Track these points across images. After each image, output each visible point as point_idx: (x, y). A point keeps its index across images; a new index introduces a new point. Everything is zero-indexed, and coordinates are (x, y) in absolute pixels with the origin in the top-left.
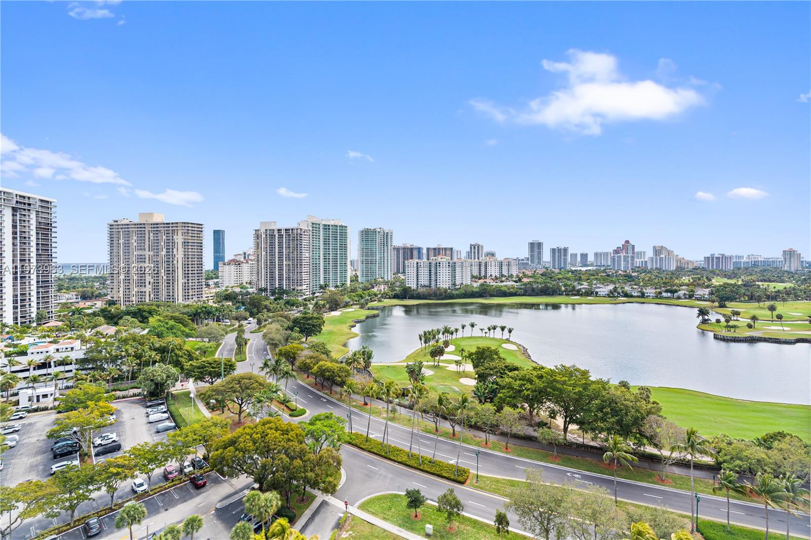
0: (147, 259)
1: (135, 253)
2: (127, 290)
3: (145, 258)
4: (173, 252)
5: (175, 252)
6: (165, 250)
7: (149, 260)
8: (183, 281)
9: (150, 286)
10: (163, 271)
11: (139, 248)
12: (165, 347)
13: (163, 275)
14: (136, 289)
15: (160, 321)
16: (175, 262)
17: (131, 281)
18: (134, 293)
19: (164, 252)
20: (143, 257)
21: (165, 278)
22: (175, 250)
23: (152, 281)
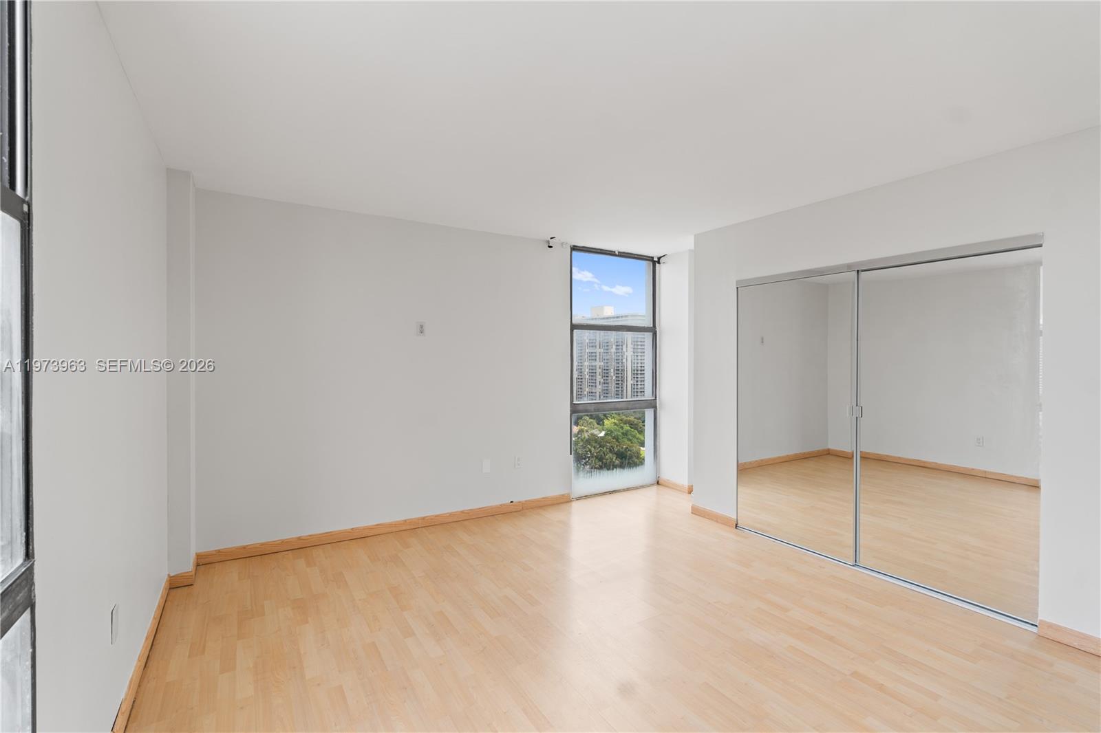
0: (598, 357)
1: (587, 351)
2: (580, 390)
3: (596, 356)
4: (622, 349)
5: (624, 350)
6: (614, 347)
7: (600, 359)
8: (632, 382)
9: (600, 387)
10: (612, 370)
11: (591, 345)
12: (623, 452)
13: (612, 374)
14: (587, 390)
15: (615, 424)
16: (624, 360)
17: (584, 380)
18: (586, 393)
19: (613, 350)
20: (594, 354)
21: (614, 378)
22: (624, 346)
23: (602, 380)
